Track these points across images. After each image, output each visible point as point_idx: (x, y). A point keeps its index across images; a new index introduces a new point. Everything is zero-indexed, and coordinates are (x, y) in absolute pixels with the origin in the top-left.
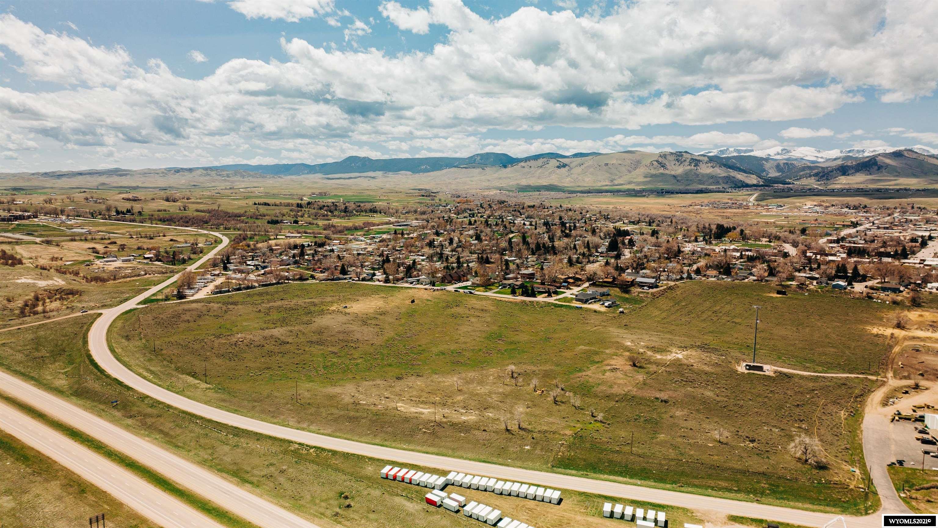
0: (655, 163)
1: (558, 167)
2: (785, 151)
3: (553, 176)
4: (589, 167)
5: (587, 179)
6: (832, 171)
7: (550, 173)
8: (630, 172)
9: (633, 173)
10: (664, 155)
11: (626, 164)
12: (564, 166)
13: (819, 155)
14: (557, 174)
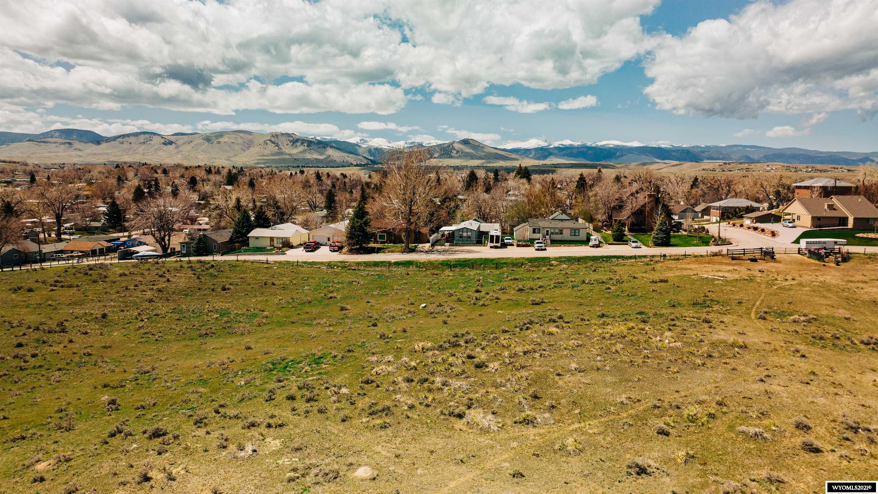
0: (268, 142)
1: (163, 144)
2: (363, 141)
3: (160, 153)
4: (200, 144)
5: (200, 157)
7: (156, 150)
8: (244, 151)
9: (247, 152)
10: (276, 135)
11: (239, 142)
12: (171, 143)
13: (390, 145)
14: (164, 151)
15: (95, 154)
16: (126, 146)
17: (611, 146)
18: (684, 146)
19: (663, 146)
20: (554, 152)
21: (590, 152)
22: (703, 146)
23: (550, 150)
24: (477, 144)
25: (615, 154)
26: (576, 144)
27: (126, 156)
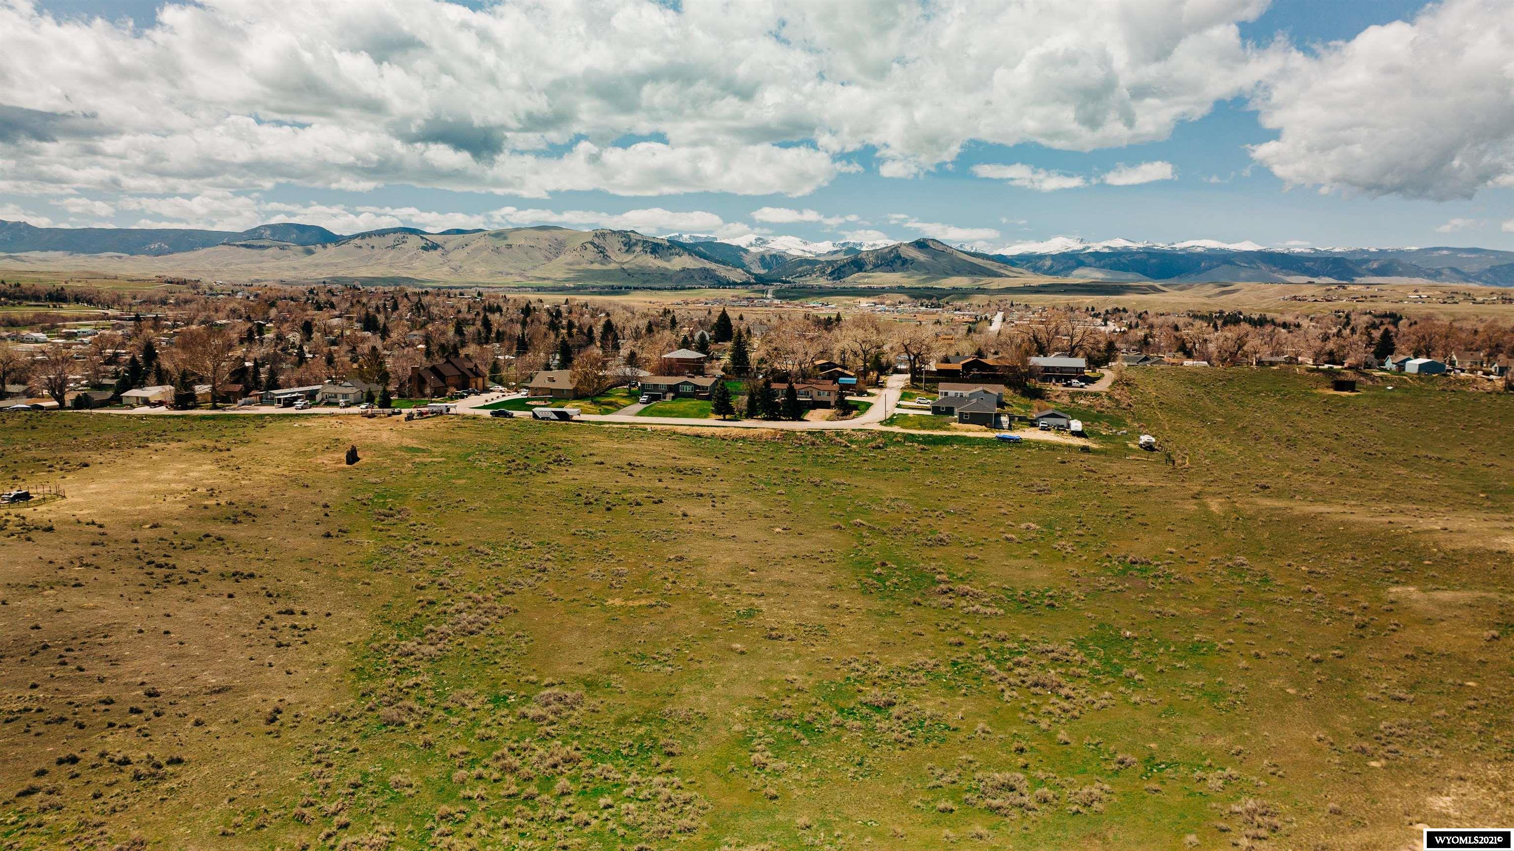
0: (589, 246)
1: (423, 248)
2: (761, 241)
3: (416, 264)
4: (479, 250)
5: (479, 270)
6: (844, 266)
7: (411, 258)
8: (549, 260)
9: (555, 261)
10: (602, 235)
11: (541, 246)
12: (435, 247)
13: (806, 248)
14: (423, 260)
15: (317, 265)
16: (365, 251)
17: (1199, 250)
18: (1337, 250)
19: (1298, 250)
20: (1087, 261)
21: (1153, 261)
22: (1373, 250)
23: (1081, 258)
24: (941, 248)
25: (1199, 264)
26: (1133, 246)
27: (364, 269)
